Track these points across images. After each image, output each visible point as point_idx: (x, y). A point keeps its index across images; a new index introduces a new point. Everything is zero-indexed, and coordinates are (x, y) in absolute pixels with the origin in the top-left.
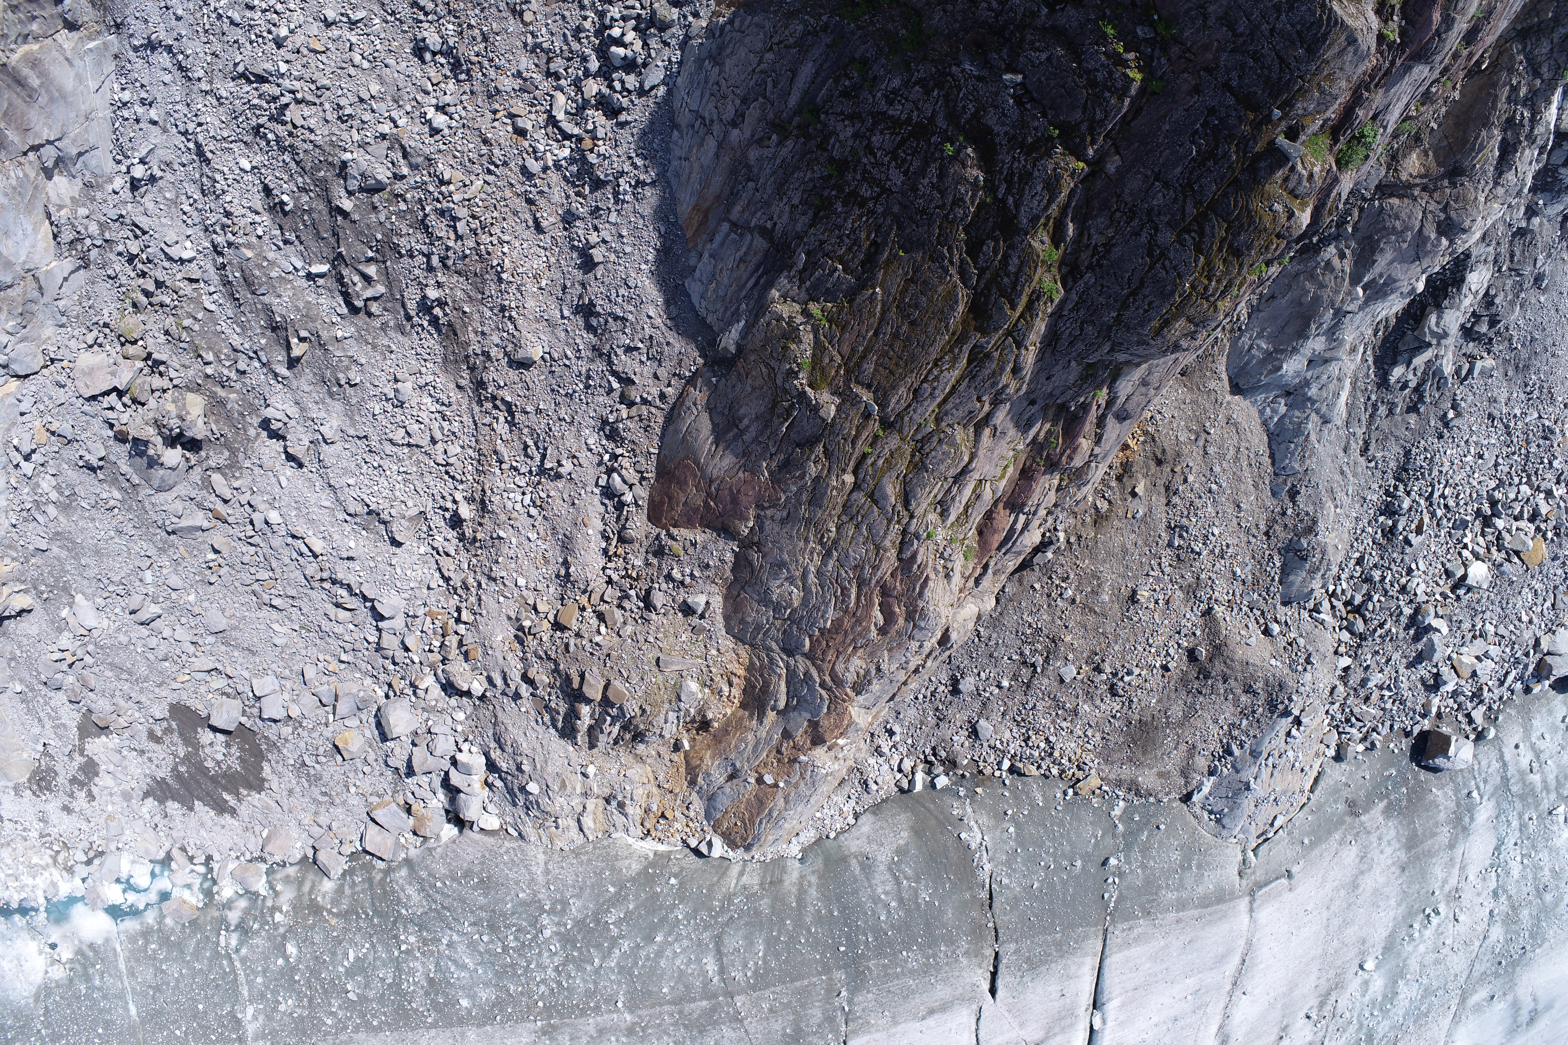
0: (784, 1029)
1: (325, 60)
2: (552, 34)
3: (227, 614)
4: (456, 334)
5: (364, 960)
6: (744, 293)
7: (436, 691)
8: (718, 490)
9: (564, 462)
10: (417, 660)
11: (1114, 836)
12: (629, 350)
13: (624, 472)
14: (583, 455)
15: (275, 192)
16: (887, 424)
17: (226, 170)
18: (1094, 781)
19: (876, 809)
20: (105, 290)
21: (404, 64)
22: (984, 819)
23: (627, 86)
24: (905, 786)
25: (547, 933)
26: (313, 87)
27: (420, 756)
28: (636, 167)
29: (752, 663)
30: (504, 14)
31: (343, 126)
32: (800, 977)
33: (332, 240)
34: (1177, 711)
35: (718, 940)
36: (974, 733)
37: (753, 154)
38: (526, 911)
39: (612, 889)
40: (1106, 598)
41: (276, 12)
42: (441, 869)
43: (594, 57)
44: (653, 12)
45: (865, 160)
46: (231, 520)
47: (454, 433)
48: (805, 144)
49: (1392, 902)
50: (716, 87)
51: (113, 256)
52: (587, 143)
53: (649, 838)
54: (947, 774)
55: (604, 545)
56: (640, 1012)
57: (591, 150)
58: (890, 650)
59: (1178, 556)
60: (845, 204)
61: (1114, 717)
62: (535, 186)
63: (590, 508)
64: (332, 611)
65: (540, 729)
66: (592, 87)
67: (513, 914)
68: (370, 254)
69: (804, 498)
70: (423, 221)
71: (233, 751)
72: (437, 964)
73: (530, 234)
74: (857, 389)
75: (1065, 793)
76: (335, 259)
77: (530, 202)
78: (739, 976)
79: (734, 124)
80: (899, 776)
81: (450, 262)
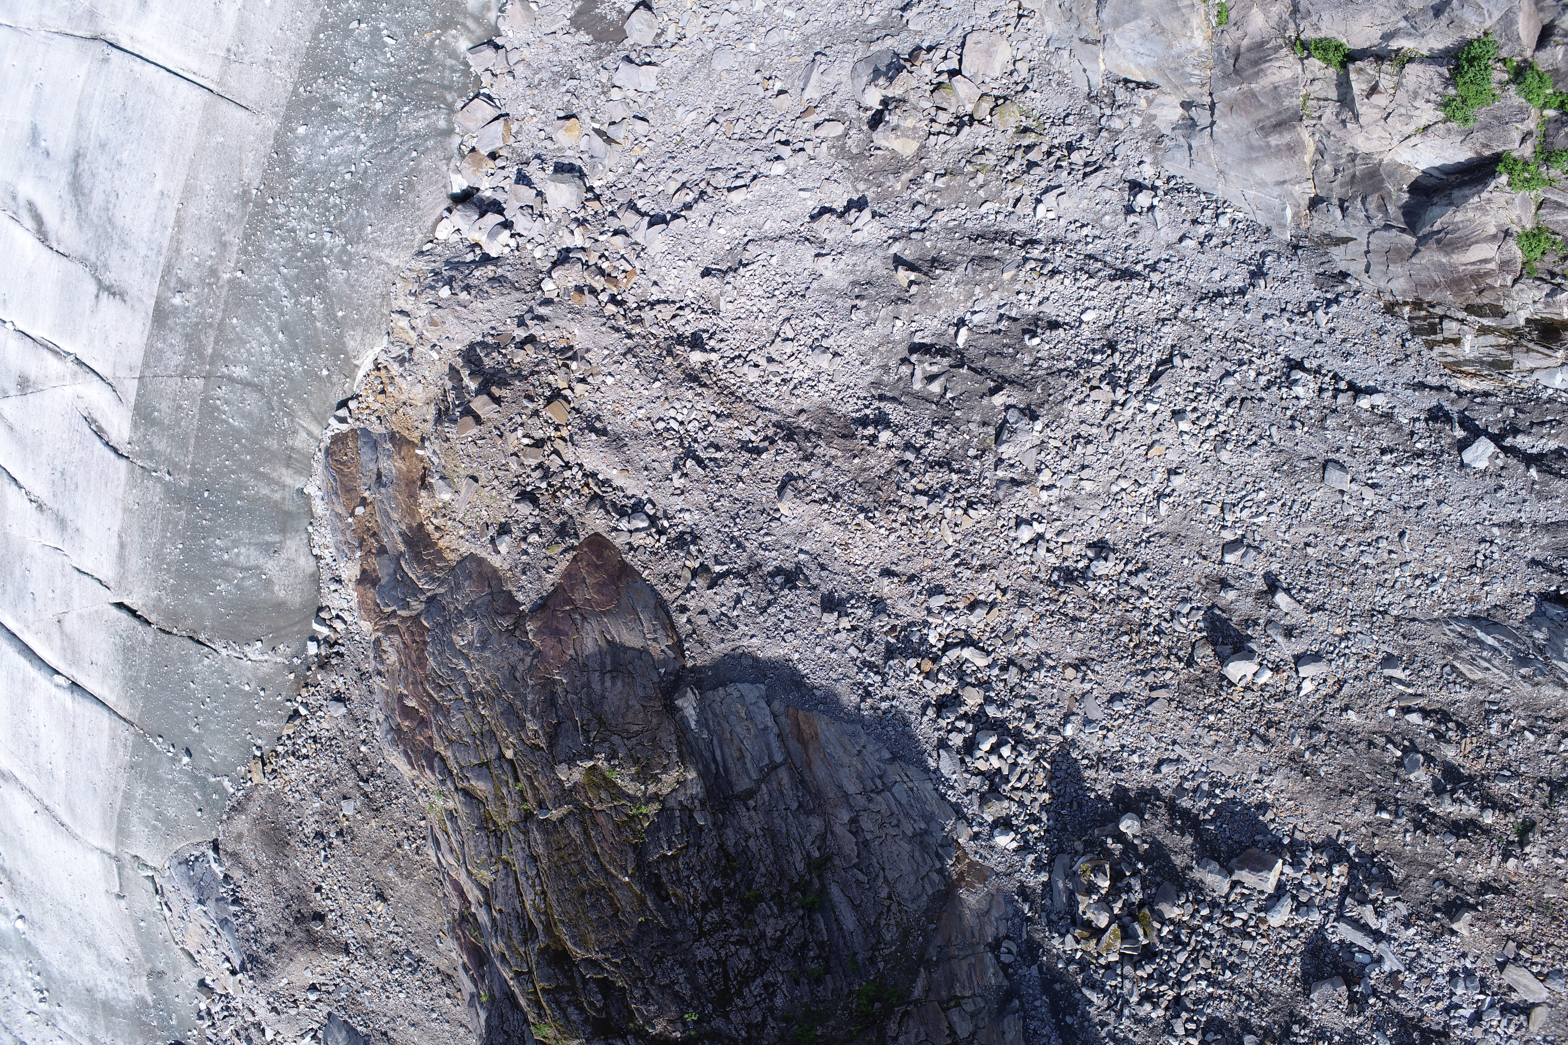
0: (159, 411)
1: (1138, 452)
2: (1043, 687)
3: (724, 74)
4: (844, 436)
5: (381, 50)
6: (715, 742)
7: (569, 241)
8: (574, 621)
9: (682, 480)
10: (602, 238)
11: (208, 770)
12: (738, 600)
13: (643, 534)
14: (679, 502)
15: (1048, 332)
16: (528, 816)
17: (1094, 294)
18: (257, 778)
19: (315, 578)
20: (1058, 104)
21: (1097, 526)
22: (266, 668)
23: (954, 734)
24: (323, 615)
25: (327, 237)
26: (1119, 427)
27: (527, 194)
28: (883, 699)
29: (443, 559)
30: (1086, 650)
31: (1069, 436)
32: (197, 445)
33: (978, 365)
34: (283, 878)
35: (258, 388)
36: (339, 698)
37: (817, 824)
38: (354, 226)
39: (340, 314)
40: (391, 874)
41: (1210, 426)
42: (426, 163)
43: (999, 715)
44: (1001, 797)
45: (736, 932)
46: (799, 122)
47: (767, 382)
48: (790, 881)
49: (65, 969)
50: (895, 822)
51: (1083, 129)
52: (927, 665)
53: (372, 367)
54: (316, 656)
55: (600, 477)
56: (226, 288)
57: (918, 666)
58: (388, 692)
59: (396, 953)
60: (716, 890)
61: (300, 823)
62: (920, 593)
63: (634, 483)
64: (681, 178)
65: (486, 328)
66: (973, 699)
67: (358, 213)
68: (949, 395)
69: (518, 702)
70: (949, 464)
71: (614, 13)
72: (347, 120)
73: (886, 561)
74: (565, 809)
75: (259, 748)
76: (963, 356)
77: (911, 578)
78: (219, 393)
79: (854, 821)
80: (334, 613)
81: (900, 470)
